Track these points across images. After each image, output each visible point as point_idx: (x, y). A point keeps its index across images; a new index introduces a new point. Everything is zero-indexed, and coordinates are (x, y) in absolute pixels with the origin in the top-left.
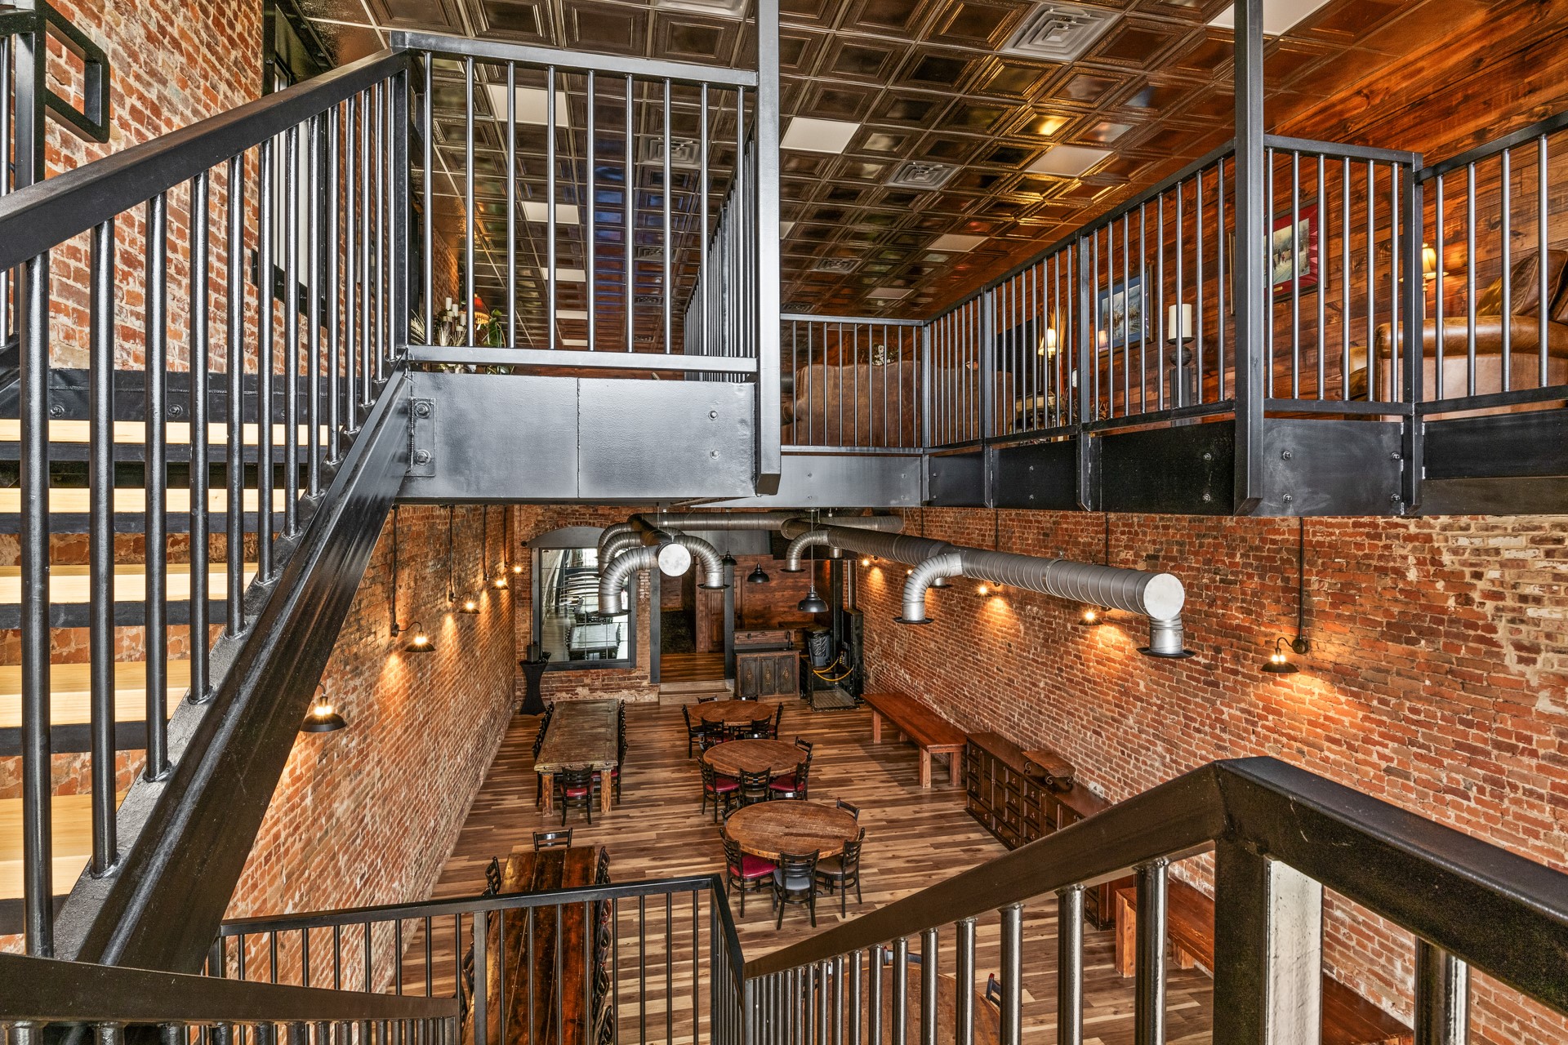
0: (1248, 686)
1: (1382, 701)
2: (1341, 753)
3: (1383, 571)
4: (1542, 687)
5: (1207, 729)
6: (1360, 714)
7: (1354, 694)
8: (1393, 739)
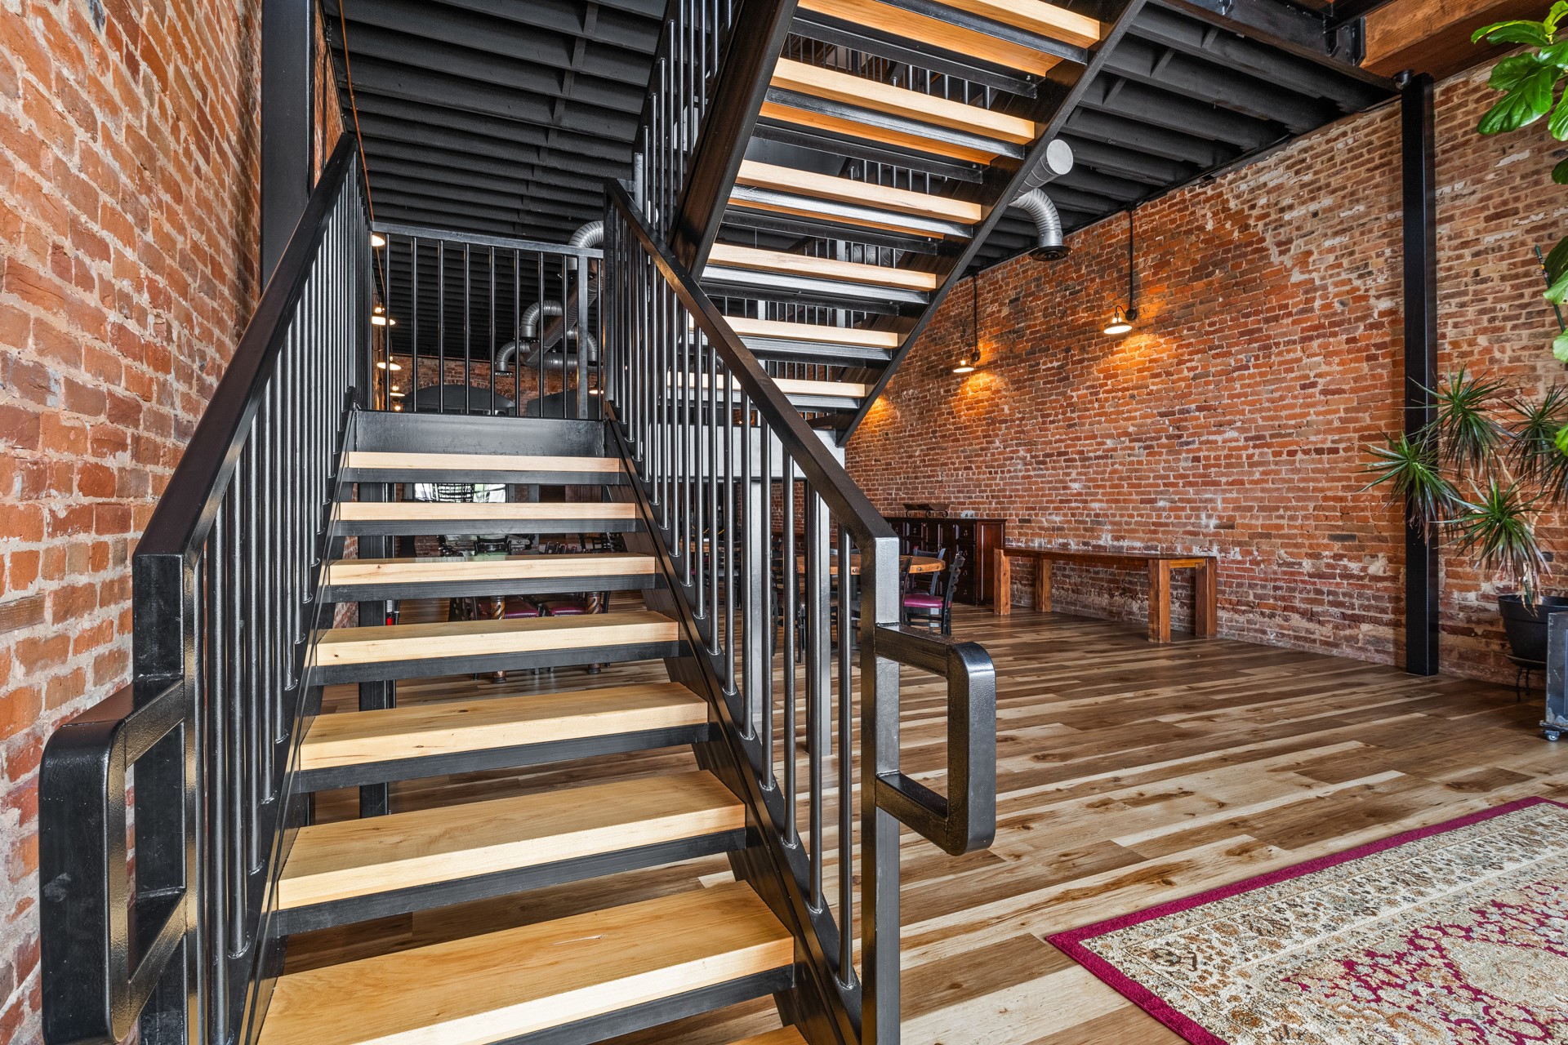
0: (1092, 366)
1: (1190, 329)
2: (1162, 382)
3: (1189, 232)
4: (1294, 266)
5: (1060, 417)
6: (1175, 346)
7: (1170, 333)
8: (1197, 352)
